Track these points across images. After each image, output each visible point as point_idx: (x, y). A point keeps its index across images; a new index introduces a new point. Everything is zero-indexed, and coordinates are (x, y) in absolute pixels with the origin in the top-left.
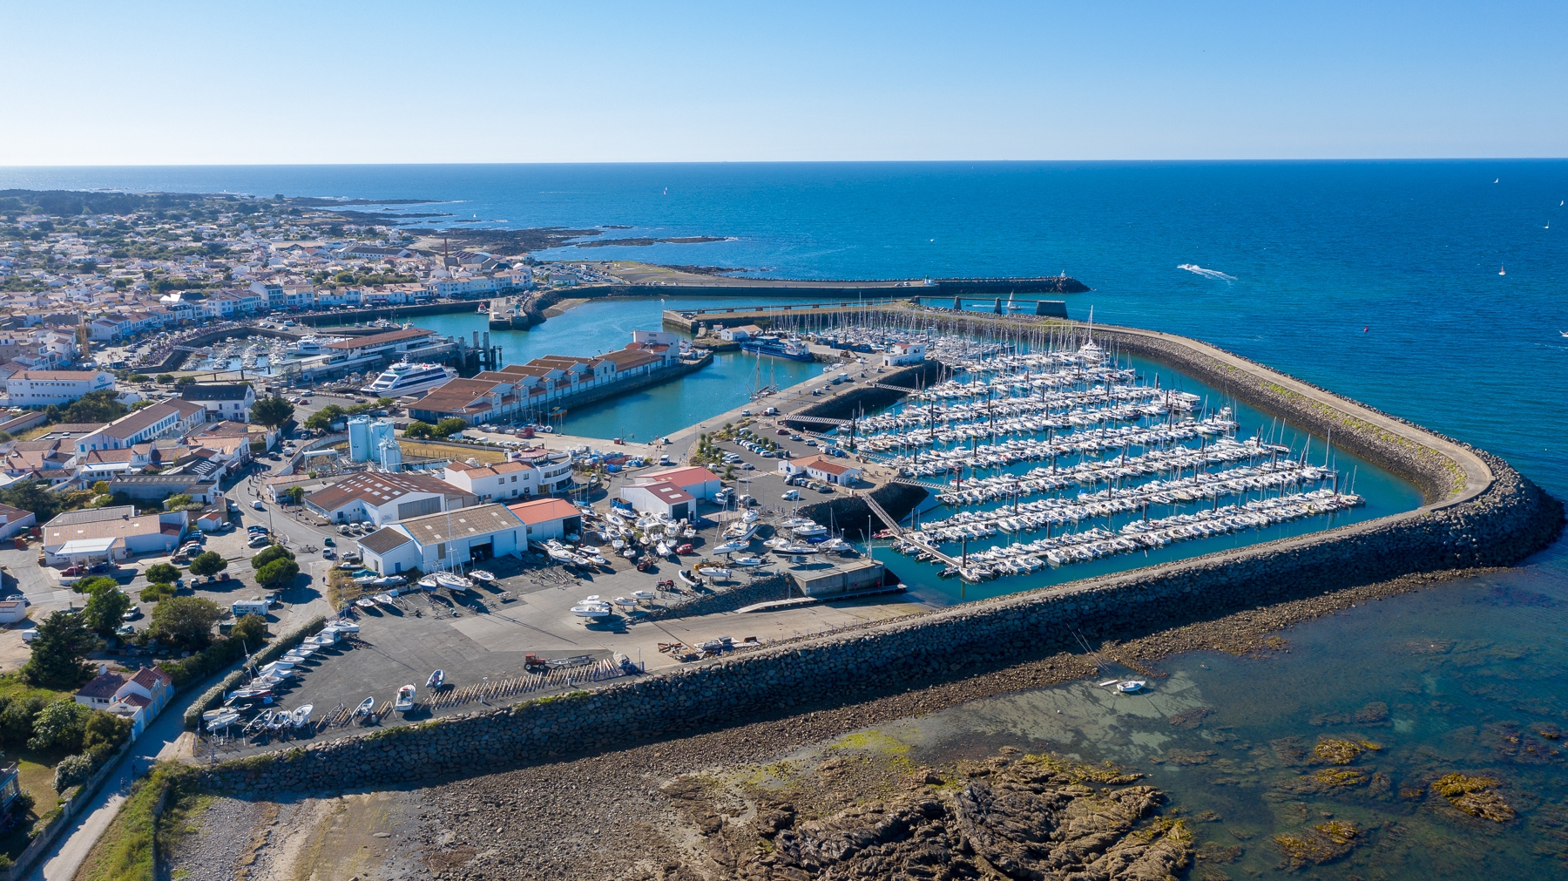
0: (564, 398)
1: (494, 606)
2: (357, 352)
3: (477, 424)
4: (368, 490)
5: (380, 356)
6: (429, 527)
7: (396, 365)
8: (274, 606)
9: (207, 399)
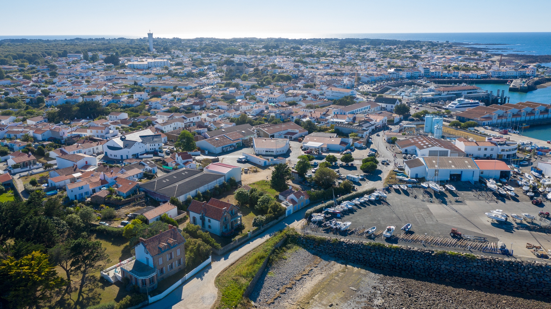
0: (530, 121)
1: (451, 202)
2: (445, 93)
3: (483, 125)
4: (420, 143)
5: (455, 95)
6: (434, 162)
7: (459, 99)
8: (362, 180)
9: (383, 103)
